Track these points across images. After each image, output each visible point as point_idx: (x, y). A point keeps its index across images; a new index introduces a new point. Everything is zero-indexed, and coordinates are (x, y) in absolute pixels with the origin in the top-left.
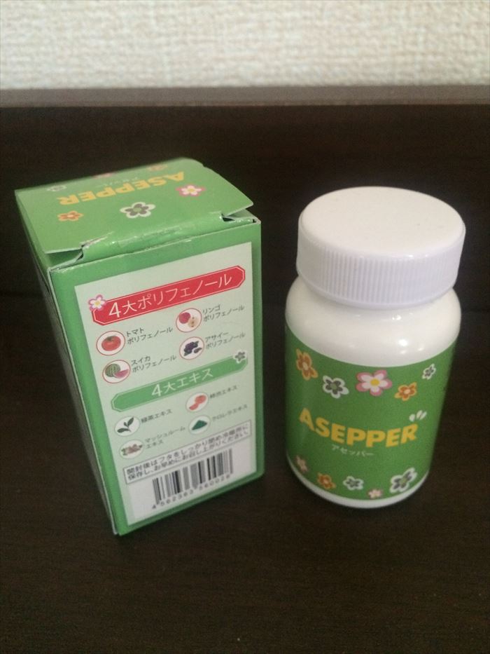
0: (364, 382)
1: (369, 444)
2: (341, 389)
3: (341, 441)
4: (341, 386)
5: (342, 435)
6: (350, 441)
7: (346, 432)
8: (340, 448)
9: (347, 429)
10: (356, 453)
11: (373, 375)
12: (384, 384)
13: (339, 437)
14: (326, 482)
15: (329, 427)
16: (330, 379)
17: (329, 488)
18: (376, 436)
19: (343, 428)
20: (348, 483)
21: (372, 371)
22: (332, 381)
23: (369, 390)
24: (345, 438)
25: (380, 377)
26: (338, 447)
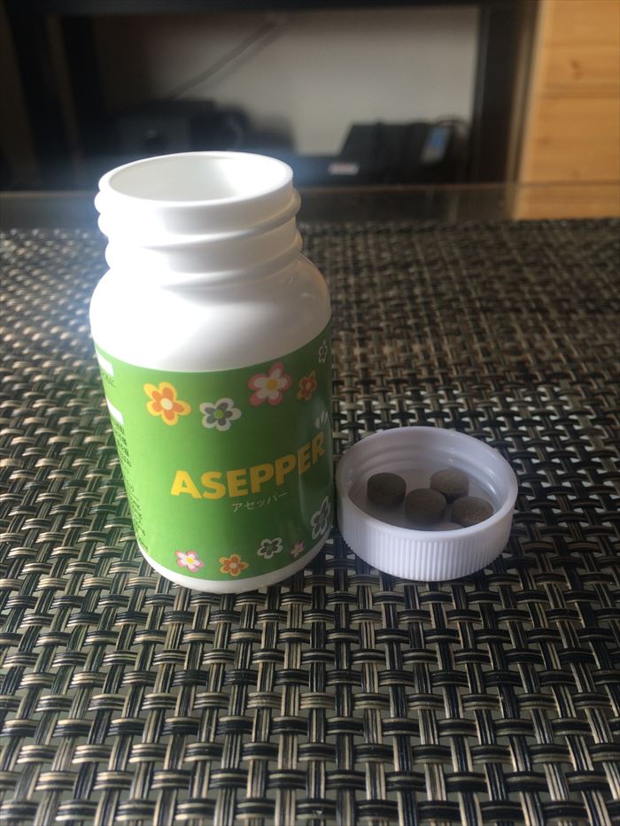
0: (259, 389)
1: (280, 481)
2: (230, 414)
3: (244, 492)
4: (229, 409)
5: (243, 482)
6: (256, 488)
7: (247, 477)
8: (245, 503)
9: (248, 471)
10: (267, 501)
11: (268, 375)
12: (283, 383)
13: (240, 488)
14: (233, 566)
15: (224, 481)
16: (209, 405)
17: (239, 572)
18: (286, 465)
19: (242, 472)
20: (262, 551)
21: (264, 369)
22: (215, 407)
23: (267, 400)
24: (248, 486)
25: (276, 373)
26: (241, 504)
